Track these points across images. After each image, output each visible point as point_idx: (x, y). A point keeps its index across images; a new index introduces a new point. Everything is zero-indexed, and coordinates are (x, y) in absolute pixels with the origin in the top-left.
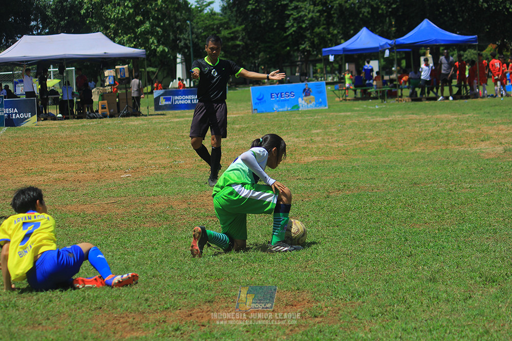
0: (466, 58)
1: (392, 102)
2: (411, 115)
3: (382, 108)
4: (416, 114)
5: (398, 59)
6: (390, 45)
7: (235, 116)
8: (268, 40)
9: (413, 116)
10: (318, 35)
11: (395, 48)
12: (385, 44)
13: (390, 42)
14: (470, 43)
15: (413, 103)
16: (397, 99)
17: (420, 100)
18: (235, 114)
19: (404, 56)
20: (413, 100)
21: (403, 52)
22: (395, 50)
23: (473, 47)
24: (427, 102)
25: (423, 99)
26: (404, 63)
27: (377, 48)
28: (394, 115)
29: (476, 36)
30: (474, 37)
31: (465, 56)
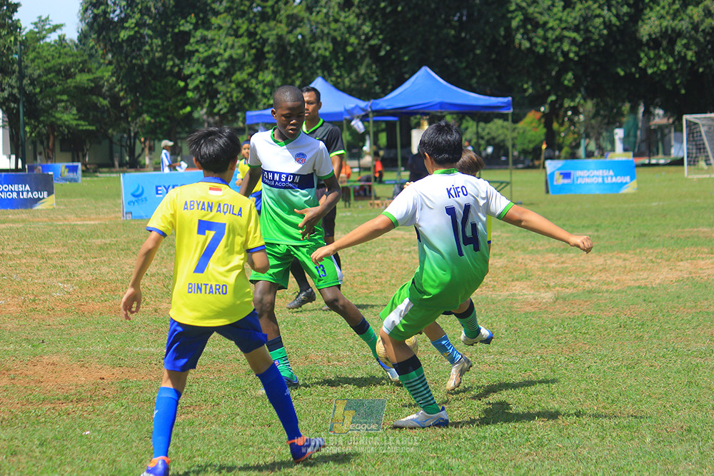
0: (489, 134)
1: (362, 206)
3: (345, 217)
5: (374, 132)
6: (363, 110)
7: (93, 222)
8: (154, 93)
10: (239, 85)
11: (371, 115)
12: (355, 108)
13: (362, 104)
14: (497, 111)
16: (371, 202)
18: (93, 220)
19: (383, 126)
21: (383, 121)
22: (371, 118)
23: (504, 117)
26: (383, 138)
27: (340, 114)
29: (510, 99)
30: (506, 99)
31: (487, 130)
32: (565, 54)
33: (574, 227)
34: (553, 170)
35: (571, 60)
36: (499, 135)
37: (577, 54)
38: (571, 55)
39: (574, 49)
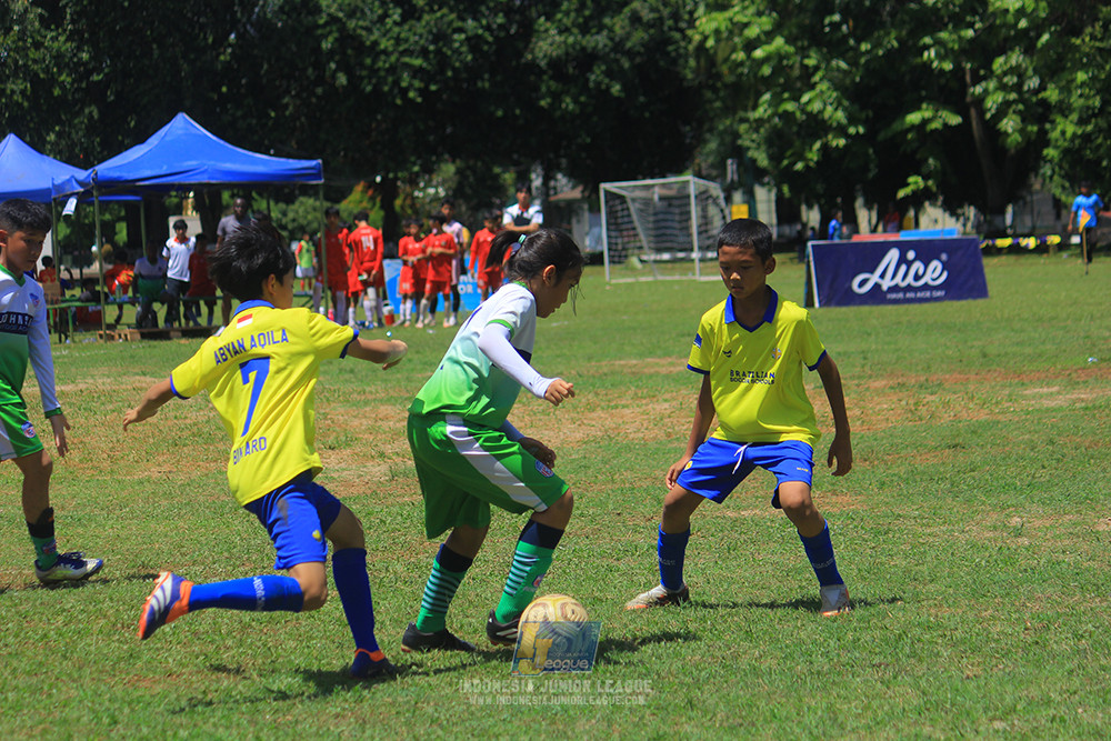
0: (294, 220)
1: (88, 340)
2: (138, 377)
4: (153, 374)
5: (104, 225)
6: (81, 183)
9: (143, 378)
11: (95, 193)
12: (69, 181)
13: (82, 174)
14: (301, 181)
15: (146, 343)
17: (164, 335)
19: (123, 214)
20: (144, 336)
21: (118, 202)
22: (96, 197)
23: (307, 191)
24: (183, 341)
25: (172, 334)
26: (122, 233)
27: (46, 192)
28: (92, 376)
29: (320, 161)
30: (313, 163)
31: (291, 215)
32: (404, 92)
33: (425, 363)
34: (394, 275)
35: (412, 101)
36: (309, 223)
37: (421, 92)
38: (411, 94)
39: (417, 84)
